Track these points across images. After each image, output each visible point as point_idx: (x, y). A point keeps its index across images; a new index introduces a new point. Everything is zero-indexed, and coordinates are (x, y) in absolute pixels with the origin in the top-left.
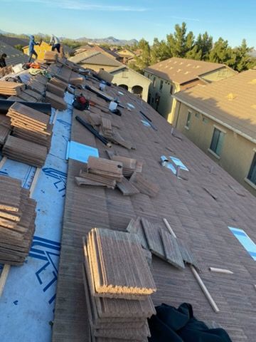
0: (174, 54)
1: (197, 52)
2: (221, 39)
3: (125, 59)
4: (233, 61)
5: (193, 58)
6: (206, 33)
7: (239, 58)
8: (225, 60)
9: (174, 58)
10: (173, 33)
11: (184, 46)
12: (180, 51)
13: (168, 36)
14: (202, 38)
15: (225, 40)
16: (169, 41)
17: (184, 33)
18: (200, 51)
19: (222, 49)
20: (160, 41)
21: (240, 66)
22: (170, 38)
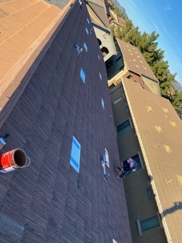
0: (139, 46)
1: (151, 57)
2: (167, 62)
3: (110, 18)
4: (162, 79)
5: (146, 58)
6: (164, 51)
7: (166, 80)
8: (159, 75)
9: (137, 48)
10: (149, 34)
11: (147, 47)
12: (143, 48)
13: (145, 33)
14: (160, 52)
15: (168, 65)
16: (143, 36)
17: (154, 40)
18: (153, 58)
19: (163, 68)
20: (139, 31)
21: (163, 85)
22: (145, 35)
